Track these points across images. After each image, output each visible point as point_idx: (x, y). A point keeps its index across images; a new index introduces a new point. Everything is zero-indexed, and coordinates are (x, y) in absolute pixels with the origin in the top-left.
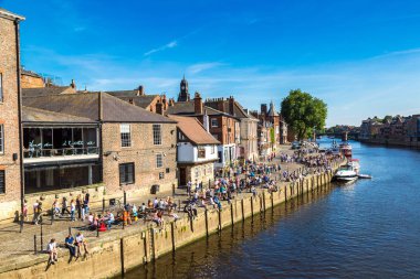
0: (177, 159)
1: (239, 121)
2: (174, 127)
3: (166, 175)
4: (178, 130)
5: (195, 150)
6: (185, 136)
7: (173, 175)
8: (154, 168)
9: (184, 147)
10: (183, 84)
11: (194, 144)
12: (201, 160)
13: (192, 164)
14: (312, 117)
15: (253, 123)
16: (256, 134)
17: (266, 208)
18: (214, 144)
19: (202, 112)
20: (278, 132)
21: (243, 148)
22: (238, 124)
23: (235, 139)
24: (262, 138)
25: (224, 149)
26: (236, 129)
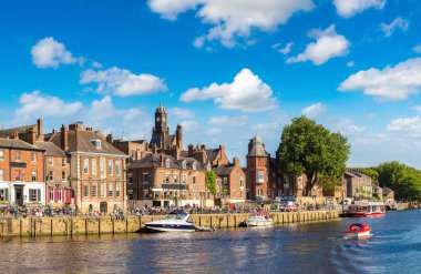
1: (69, 156)
10: (158, 114)
14: (316, 157)
15: (108, 158)
16: (120, 175)
20: (262, 180)
21: (73, 191)
22: (62, 160)
23: (46, 177)
24: (158, 183)
26: (52, 165)
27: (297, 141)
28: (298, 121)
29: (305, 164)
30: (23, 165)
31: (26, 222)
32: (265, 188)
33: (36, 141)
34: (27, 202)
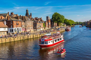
1: (25, 22)
10: (27, 11)
14: (59, 20)
15: (31, 22)
16: (32, 25)
17: (11, 41)
18: (5, 28)
19: (9, 20)
20: (50, 24)
21: (26, 28)
22: (24, 23)
23: (22, 26)
24: (37, 26)
25: (14, 29)
26: (22, 24)
27: (56, 17)
28: (56, 13)
29: (58, 21)
30: (18, 24)
31: (27, 36)
32: (50, 25)
33: (19, 19)
34: (19, 31)
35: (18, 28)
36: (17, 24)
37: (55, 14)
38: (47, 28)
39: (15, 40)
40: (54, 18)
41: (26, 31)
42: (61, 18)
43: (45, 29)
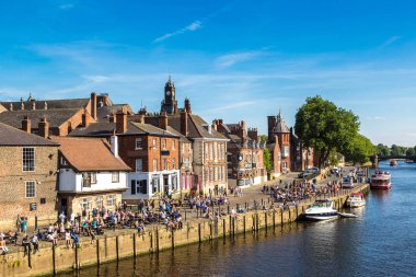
0: (57, 188)
1: (192, 141)
2: (55, 150)
3: (40, 207)
4: (60, 154)
5: (79, 178)
6: (67, 162)
7: (50, 206)
8: (24, 198)
9: (66, 175)
11: (76, 171)
12: (86, 189)
13: (74, 195)
15: (217, 142)
16: (224, 158)
17: (160, 247)
18: (118, 171)
19: (125, 130)
20: (287, 154)
21: (196, 176)
22: (189, 145)
23: (180, 165)
24: (242, 163)
25: (150, 176)
26: (183, 151)
27: (318, 119)
29: (326, 140)
30: (167, 153)
31: (227, 220)
32: (288, 161)
33: (168, 127)
34: (170, 191)
35: (165, 172)
36: (163, 153)
37: (314, 105)
38: (277, 175)
39: (178, 242)
40: (307, 126)
41: (198, 191)
42: (342, 125)
43: (269, 179)
